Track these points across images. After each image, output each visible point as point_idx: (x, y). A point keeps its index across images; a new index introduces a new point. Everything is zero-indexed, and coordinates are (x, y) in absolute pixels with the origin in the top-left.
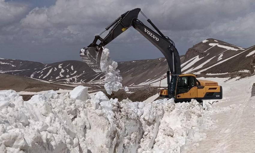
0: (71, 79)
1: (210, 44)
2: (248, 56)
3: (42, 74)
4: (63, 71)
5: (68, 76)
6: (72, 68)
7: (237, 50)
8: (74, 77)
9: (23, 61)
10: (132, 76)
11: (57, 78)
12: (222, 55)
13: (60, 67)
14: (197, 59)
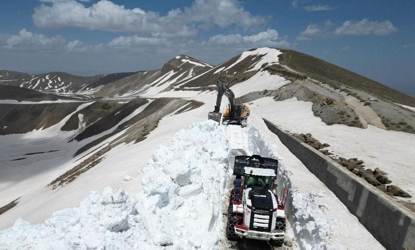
0: (60, 89)
1: (183, 60)
2: (215, 73)
3: (31, 84)
4: (51, 82)
5: (56, 87)
6: (59, 79)
7: (204, 66)
8: (62, 88)
9: (9, 72)
10: (116, 88)
11: (46, 88)
12: (192, 70)
13: (47, 78)
14: (172, 73)
